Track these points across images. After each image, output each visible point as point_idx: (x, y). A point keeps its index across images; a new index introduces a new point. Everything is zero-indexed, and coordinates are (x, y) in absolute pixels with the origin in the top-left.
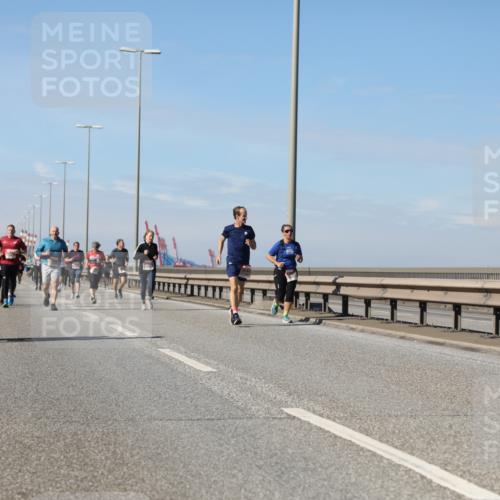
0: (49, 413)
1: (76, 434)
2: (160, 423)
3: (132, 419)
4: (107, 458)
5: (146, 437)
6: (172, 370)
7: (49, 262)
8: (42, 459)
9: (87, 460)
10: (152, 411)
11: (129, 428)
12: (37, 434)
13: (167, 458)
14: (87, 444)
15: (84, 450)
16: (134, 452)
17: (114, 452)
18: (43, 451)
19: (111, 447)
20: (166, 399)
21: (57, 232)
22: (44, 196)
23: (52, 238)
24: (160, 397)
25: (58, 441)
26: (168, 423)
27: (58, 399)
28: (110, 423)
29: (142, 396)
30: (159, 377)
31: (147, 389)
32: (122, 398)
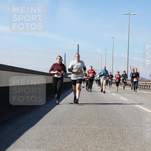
0: (102, 123)
1: (110, 129)
2: (136, 127)
3: (127, 126)
4: (120, 137)
5: (132, 131)
6: (139, 111)
7: (103, 77)
8: (101, 136)
9: (114, 138)
10: (134, 124)
11: (127, 129)
12: (99, 129)
13: (139, 138)
14: (114, 133)
15: (113, 134)
16: (129, 136)
17: (122, 136)
18: (101, 134)
19: (121, 134)
20: (138, 120)
21: (105, 68)
23: (104, 70)
24: (136, 119)
25: (105, 131)
26: (138, 127)
27: (105, 119)
28: (120, 127)
29: (130, 119)
30: (135, 113)
31: (132, 117)
32: (124, 119)
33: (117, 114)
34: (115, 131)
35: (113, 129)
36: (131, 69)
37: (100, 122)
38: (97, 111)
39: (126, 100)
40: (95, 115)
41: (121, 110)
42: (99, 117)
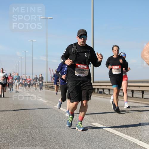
0: (22, 126)
1: (30, 132)
2: (55, 128)
3: (47, 127)
6: (58, 112)
10: (53, 125)
11: (46, 130)
12: (19, 132)
14: (34, 135)
17: (42, 137)
19: (41, 136)
20: (57, 121)
22: (19, 61)
25: (25, 134)
26: (58, 128)
27: (25, 122)
28: (40, 128)
29: (49, 120)
30: (55, 114)
31: (51, 118)
32: (43, 121)
33: (37, 116)
34: (34, 133)
35: (33, 132)
36: (50, 71)
37: (20, 125)
38: (17, 114)
39: (46, 102)
40: (15, 119)
41: (41, 112)
42: (19, 120)
